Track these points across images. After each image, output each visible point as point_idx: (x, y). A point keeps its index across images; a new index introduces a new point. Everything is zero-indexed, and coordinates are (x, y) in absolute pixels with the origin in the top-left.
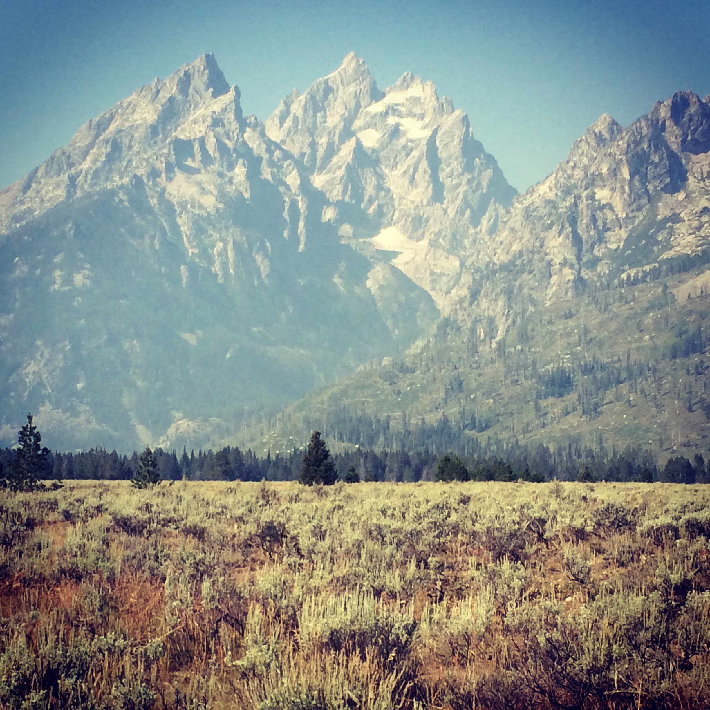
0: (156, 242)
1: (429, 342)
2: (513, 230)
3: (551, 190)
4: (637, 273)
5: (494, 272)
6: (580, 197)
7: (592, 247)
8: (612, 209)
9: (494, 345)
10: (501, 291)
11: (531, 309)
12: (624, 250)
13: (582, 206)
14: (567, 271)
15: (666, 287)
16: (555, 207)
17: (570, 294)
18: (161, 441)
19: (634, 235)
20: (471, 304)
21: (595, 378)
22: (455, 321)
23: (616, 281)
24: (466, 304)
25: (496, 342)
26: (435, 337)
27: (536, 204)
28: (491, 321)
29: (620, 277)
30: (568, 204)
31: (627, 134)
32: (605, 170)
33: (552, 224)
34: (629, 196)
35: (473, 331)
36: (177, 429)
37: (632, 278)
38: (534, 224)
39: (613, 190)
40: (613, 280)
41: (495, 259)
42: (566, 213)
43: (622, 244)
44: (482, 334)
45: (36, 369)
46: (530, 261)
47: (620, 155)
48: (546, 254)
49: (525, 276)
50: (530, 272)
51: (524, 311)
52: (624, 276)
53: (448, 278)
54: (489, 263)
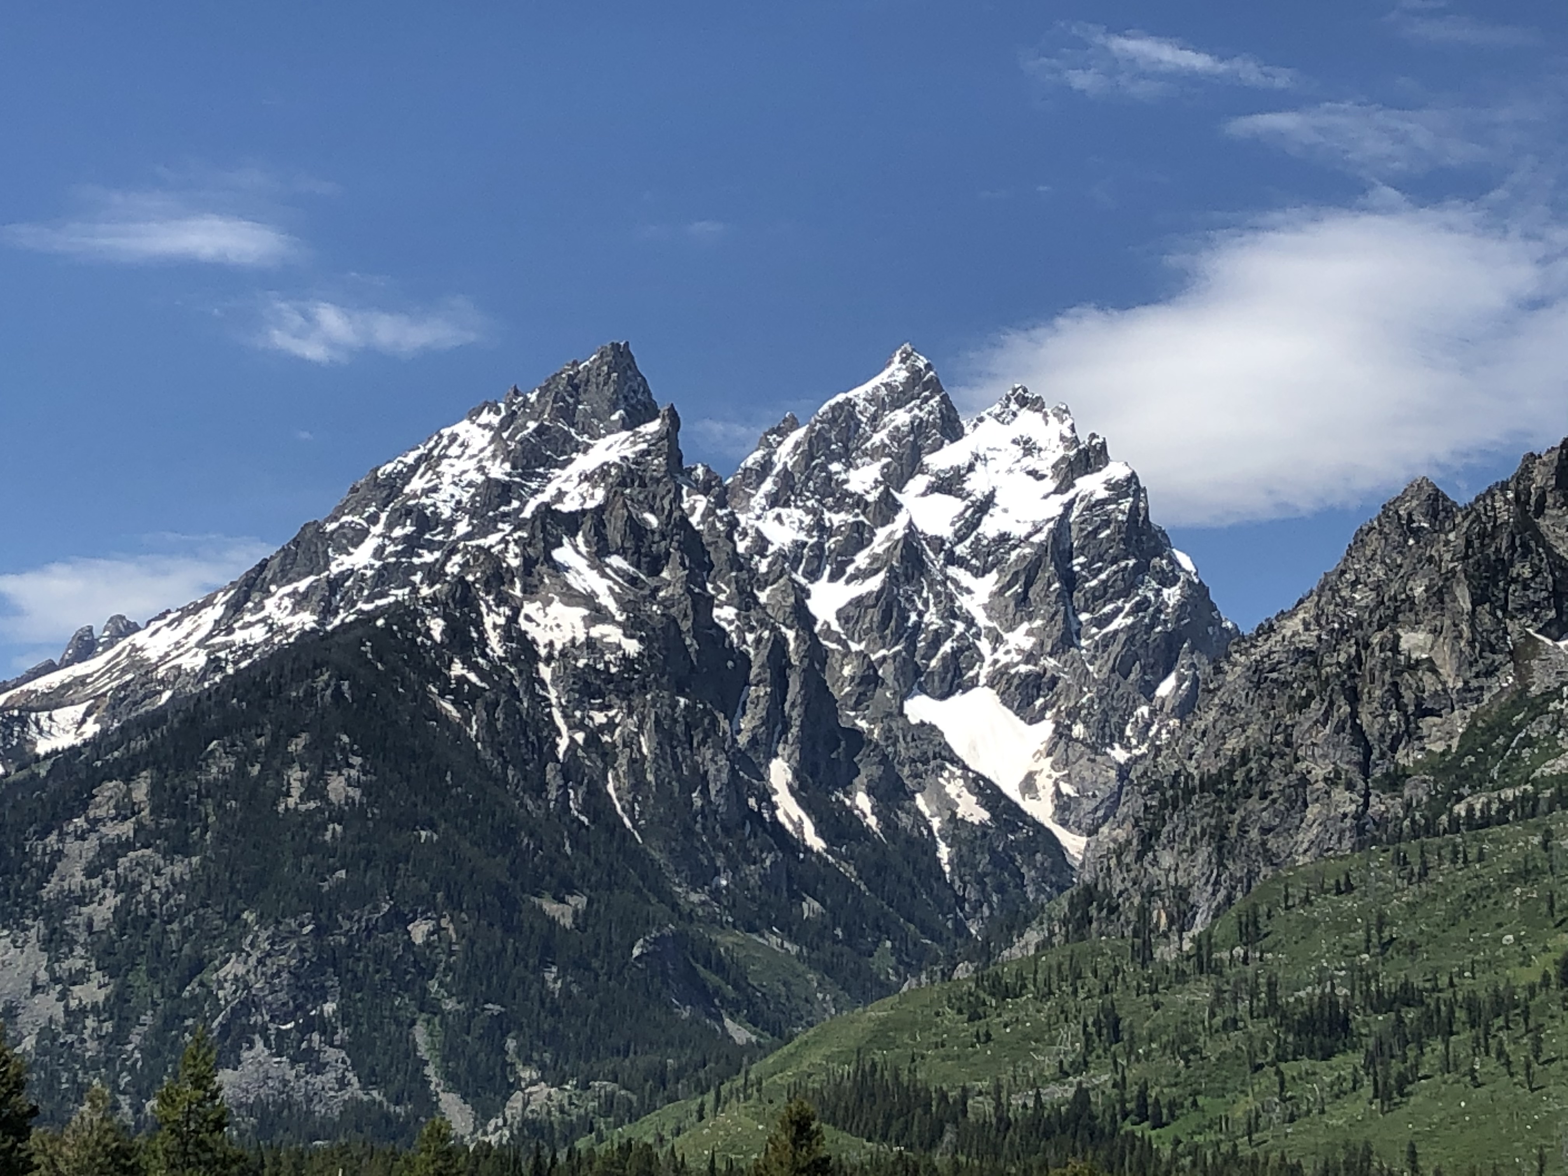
0: (499, 714)
1: (1052, 934)
2: (1227, 708)
3: (1307, 629)
4: (1489, 803)
5: (1189, 792)
6: (1367, 645)
7: (1394, 749)
8: (1434, 670)
9: (1187, 946)
10: (1203, 832)
11: (1266, 871)
12: (1460, 756)
13: (1373, 660)
14: (1340, 794)
15: (1548, 835)
16: (1317, 664)
17: (1347, 844)
18: (490, 1128)
19: (1480, 724)
20: (1140, 857)
21: (1400, 1020)
22: (1108, 893)
23: (1444, 818)
24: (1128, 858)
25: (1193, 940)
26: (1065, 922)
27: (1276, 657)
28: (1182, 893)
29: (1451, 810)
30: (1342, 658)
31: (1465, 518)
32: (1419, 591)
33: (1310, 696)
34: (1471, 643)
35: (1144, 913)
36: (526, 1104)
37: (1478, 814)
38: (1272, 696)
39: (1436, 632)
40: (1437, 816)
41: (1191, 767)
42: (1338, 675)
43: (1455, 743)
44: (1164, 920)
45: (241, 970)
46: (1262, 773)
47: (1452, 561)
48: (1297, 760)
49: (1254, 804)
50: (1264, 796)
51: (1251, 875)
52: (1460, 809)
53: (1094, 803)
54: (1178, 774)
